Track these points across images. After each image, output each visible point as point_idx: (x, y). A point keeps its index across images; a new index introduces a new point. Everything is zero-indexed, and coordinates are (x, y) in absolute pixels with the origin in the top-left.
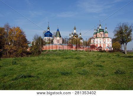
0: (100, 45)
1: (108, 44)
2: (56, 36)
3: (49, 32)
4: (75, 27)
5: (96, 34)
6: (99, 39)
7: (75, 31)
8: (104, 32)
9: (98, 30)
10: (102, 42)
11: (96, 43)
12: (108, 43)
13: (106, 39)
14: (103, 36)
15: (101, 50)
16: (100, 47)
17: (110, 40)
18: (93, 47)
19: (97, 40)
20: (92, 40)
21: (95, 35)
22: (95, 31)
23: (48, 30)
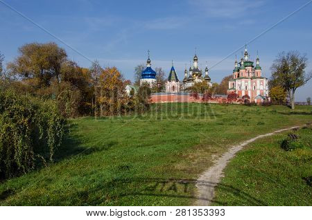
0: (246, 92)
1: (261, 91)
2: (170, 79)
3: (149, 69)
4: (196, 57)
5: (238, 71)
6: (243, 81)
7: (195, 64)
8: (253, 67)
9: (242, 63)
10: (249, 87)
11: (237, 88)
12: (262, 88)
13: (258, 81)
14: (251, 75)
15: (247, 103)
16: (247, 96)
17: (265, 82)
18: (233, 96)
19: (240, 83)
20: (230, 83)
21: (236, 73)
22: (236, 66)
23: (149, 66)
